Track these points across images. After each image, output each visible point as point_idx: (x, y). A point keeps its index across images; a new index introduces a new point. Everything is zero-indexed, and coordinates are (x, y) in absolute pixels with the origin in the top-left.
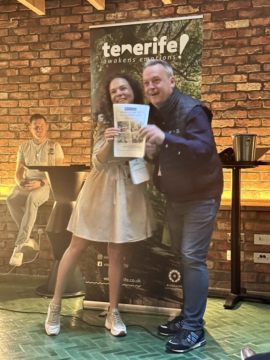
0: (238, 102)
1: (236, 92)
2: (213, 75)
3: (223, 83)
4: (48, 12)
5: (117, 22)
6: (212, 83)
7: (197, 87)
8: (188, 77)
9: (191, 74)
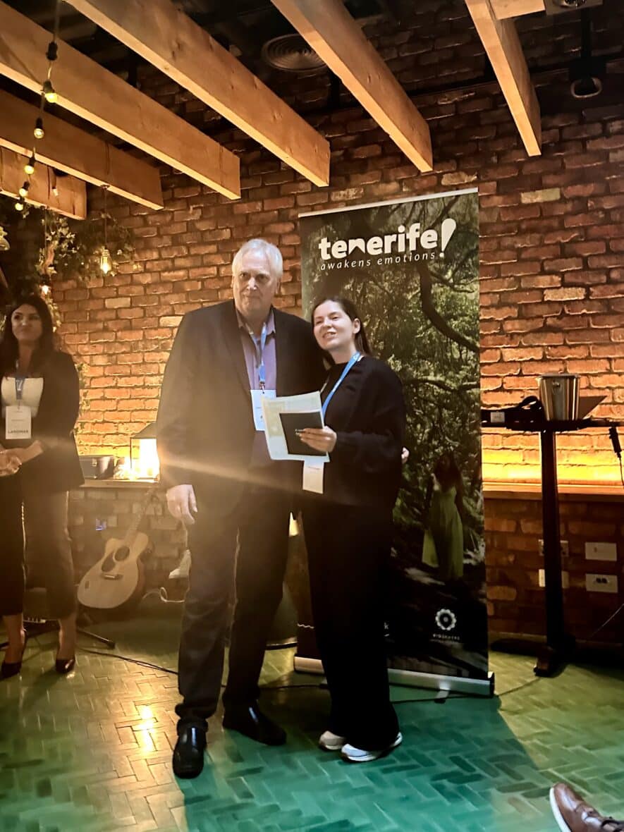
0: (548, 320)
1: (543, 302)
2: (504, 278)
3: (520, 290)
4: (245, 194)
5: (348, 203)
6: (502, 290)
7: (472, 301)
8: (456, 286)
9: (462, 282)
